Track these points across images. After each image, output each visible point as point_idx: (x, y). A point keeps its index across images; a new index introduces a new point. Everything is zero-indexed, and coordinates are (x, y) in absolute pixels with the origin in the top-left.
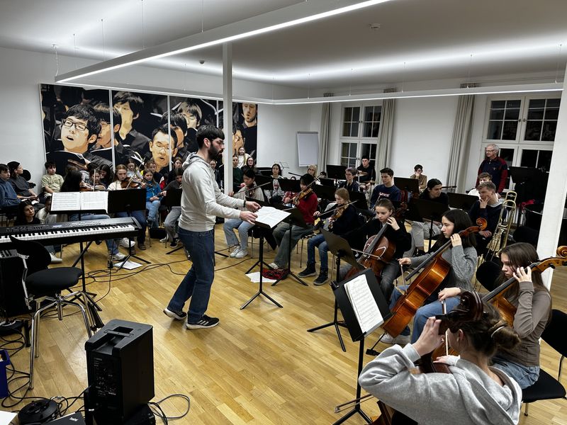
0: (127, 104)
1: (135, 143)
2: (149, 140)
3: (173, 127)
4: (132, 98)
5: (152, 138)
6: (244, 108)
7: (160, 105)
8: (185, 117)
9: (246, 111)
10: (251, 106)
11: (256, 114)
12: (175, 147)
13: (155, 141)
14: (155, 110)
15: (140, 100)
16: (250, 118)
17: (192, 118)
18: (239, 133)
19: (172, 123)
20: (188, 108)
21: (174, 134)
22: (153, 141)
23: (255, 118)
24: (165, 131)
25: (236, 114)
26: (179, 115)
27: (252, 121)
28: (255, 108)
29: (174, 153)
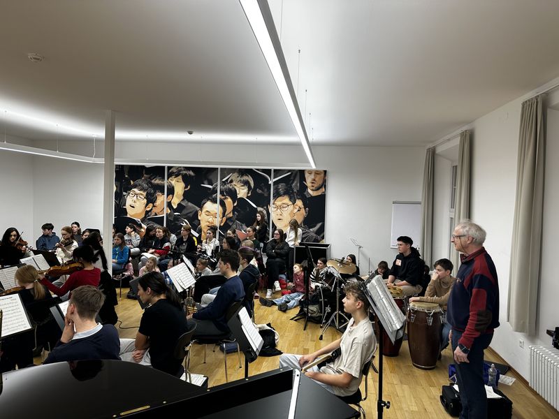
0: (180, 177)
1: (184, 212)
2: (198, 209)
3: (223, 197)
4: (185, 172)
5: (201, 207)
6: (307, 175)
8: (236, 187)
9: (309, 179)
10: (317, 173)
11: (325, 181)
12: (223, 216)
13: (204, 210)
14: (206, 182)
15: (191, 173)
16: (316, 185)
17: (243, 188)
18: (299, 203)
19: (222, 193)
20: (239, 178)
21: (223, 204)
22: (201, 211)
23: (324, 185)
24: (214, 201)
25: (295, 182)
26: (229, 185)
27: (318, 189)
28: (323, 175)
29: (221, 222)
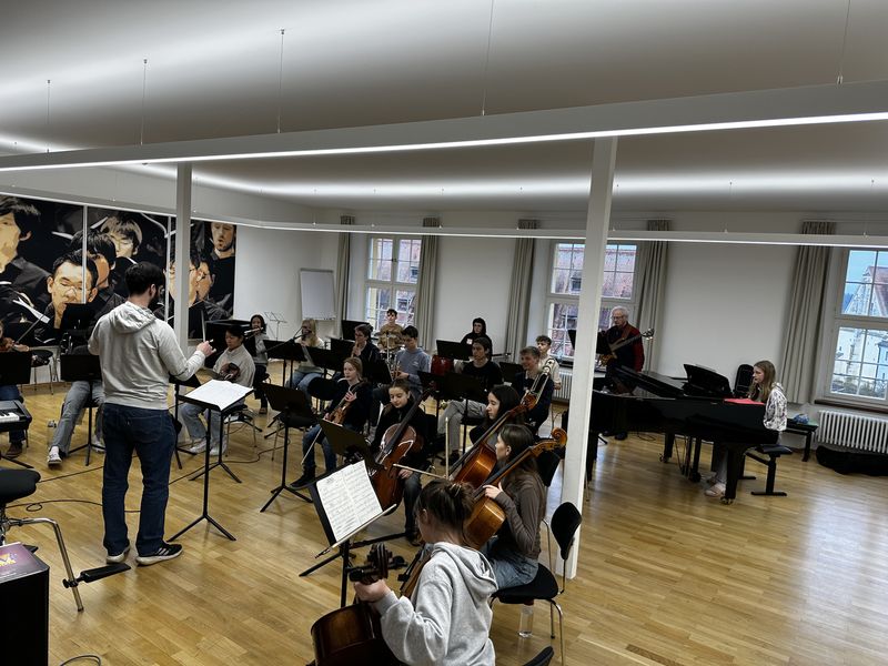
0: (11, 216)
1: (20, 280)
2: (47, 274)
3: (92, 256)
4: (20, 207)
5: (53, 272)
6: (214, 229)
7: (70, 220)
8: (114, 240)
9: (216, 235)
10: (226, 228)
11: (234, 239)
12: (93, 287)
13: (58, 277)
14: (61, 228)
15: (33, 210)
16: (224, 244)
17: (125, 241)
18: (204, 267)
19: (90, 248)
20: (119, 226)
21: (92, 267)
22: (53, 277)
23: (233, 244)
24: (77, 261)
25: (199, 238)
26: (102, 236)
27: (226, 249)
28: (232, 231)
29: (90, 296)
